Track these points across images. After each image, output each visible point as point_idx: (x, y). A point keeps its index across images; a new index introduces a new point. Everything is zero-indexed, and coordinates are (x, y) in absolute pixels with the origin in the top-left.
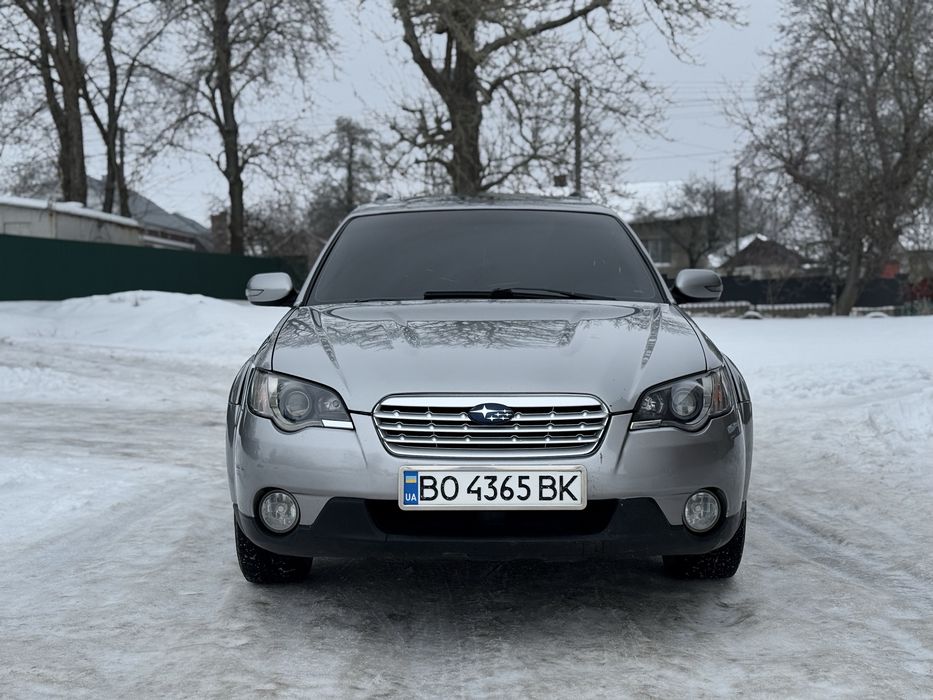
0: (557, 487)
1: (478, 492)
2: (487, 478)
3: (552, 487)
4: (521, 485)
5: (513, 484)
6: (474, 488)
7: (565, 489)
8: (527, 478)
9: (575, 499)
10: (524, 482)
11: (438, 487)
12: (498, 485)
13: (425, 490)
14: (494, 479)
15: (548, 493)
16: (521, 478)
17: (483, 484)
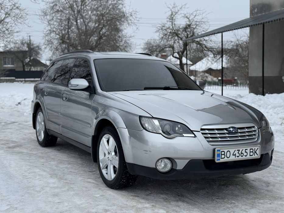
0: (254, 152)
1: (235, 155)
2: (237, 150)
3: (253, 152)
4: (246, 152)
5: (243, 152)
6: (234, 154)
7: (255, 152)
8: (247, 149)
9: (258, 155)
10: (246, 151)
11: (225, 154)
12: (240, 152)
13: (222, 156)
14: (239, 150)
15: (252, 154)
16: (246, 150)
17: (236, 152)
